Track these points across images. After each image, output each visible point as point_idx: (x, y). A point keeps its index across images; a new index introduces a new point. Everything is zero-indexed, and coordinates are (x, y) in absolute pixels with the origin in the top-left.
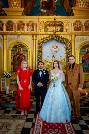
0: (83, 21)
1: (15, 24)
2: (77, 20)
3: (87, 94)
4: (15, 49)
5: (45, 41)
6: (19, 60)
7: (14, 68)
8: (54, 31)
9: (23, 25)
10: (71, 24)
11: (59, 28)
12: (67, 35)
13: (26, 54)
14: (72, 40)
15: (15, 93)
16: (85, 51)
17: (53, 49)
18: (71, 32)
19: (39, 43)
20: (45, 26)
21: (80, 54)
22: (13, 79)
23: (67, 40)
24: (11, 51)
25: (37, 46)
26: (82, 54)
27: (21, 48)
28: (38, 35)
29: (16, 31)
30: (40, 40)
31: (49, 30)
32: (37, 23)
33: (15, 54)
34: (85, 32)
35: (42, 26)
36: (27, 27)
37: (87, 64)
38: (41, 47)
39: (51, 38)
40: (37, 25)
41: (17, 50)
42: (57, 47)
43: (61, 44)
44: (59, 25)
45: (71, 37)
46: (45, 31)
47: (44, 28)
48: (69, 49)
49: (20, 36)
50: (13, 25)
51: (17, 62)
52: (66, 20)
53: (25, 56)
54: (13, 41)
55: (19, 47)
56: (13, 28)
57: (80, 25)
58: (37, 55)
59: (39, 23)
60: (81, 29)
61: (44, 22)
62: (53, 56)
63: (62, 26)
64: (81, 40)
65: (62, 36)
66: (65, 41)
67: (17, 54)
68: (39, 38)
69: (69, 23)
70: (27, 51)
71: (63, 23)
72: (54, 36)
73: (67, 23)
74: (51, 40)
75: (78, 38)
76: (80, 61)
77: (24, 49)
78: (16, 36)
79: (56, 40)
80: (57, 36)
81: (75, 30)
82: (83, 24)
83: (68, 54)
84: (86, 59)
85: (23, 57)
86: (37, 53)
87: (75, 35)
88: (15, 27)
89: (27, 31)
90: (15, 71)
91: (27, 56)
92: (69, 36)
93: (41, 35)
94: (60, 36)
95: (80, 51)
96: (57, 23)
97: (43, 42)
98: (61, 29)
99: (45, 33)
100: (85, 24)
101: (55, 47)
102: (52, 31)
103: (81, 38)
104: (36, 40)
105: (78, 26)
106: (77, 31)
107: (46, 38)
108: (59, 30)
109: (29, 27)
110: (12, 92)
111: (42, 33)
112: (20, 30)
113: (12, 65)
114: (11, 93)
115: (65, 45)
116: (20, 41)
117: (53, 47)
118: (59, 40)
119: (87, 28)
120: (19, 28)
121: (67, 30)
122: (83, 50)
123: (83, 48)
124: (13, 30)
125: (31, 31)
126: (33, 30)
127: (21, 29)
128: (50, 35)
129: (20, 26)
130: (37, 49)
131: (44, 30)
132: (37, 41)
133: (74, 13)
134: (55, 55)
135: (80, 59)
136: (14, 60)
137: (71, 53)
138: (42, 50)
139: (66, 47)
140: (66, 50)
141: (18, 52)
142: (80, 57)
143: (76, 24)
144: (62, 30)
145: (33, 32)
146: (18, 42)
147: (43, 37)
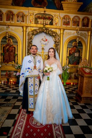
0: (72, 16)
1: (4, 14)
2: (66, 14)
3: (72, 84)
4: (5, 40)
5: (35, 33)
6: (9, 51)
7: (4, 59)
8: (44, 23)
9: (13, 16)
10: (61, 18)
11: (48, 22)
12: (56, 28)
13: (16, 45)
14: (61, 34)
15: (5, 83)
16: (72, 45)
17: (43, 42)
18: (60, 25)
19: (29, 35)
20: (35, 18)
21: (67, 48)
22: (3, 70)
23: (56, 33)
24: (1, 42)
25: (27, 38)
26: (70, 48)
27: (11, 39)
28: (28, 27)
29: (6, 22)
30: (30, 31)
31: (39, 23)
32: (28, 14)
33: (5, 45)
34: (73, 27)
35: (32, 18)
36: (17, 18)
37: (73, 57)
38: (31, 38)
39: (41, 30)
40: (27, 17)
41: (7, 41)
42: (46, 40)
43: (51, 37)
44: (49, 18)
45: (59, 31)
46: (35, 24)
47: (34, 20)
48: (58, 42)
49: (10, 27)
50: (2, 14)
51: (7, 53)
52: (55, 13)
53: (15, 48)
54: (2, 32)
55: (9, 38)
56: (2, 18)
57: (69, 20)
58: (27, 47)
59: (30, 15)
60: (69, 23)
61: (35, 14)
62: (43, 49)
63: (52, 20)
64: (69, 34)
65: (51, 30)
66: (54, 34)
67: (7, 45)
68: (29, 29)
69: (58, 17)
70: (17, 42)
71: (53, 17)
72: (44, 29)
73: (56, 17)
74: (40, 32)
75: (67, 32)
76: (67, 54)
77: (14, 40)
78: (5, 27)
79: (46, 33)
80: (47, 29)
81: (64, 25)
82: (72, 19)
83: (57, 47)
84: (73, 52)
85: (13, 49)
86: (27, 45)
87: (64, 30)
88: (4, 17)
89: (17, 22)
90: (5, 63)
91: (17, 48)
92: (58, 30)
93: (31, 27)
94: (50, 29)
95: (68, 45)
96: (47, 16)
97: (33, 34)
98: (50, 22)
99: (35, 25)
100: (73, 19)
101: (45, 40)
102: (42, 24)
103: (69, 33)
104: (26, 31)
105: (67, 21)
106: (66, 25)
107: (35, 30)
108: (48, 23)
109: (19, 18)
110: (3, 83)
111: (32, 25)
112: (9, 20)
113: (2, 56)
114: (1, 83)
115: (54, 38)
116: (10, 32)
117: (42, 39)
118: (48, 33)
119: (75, 23)
120: (8, 19)
121: (56, 24)
122: (70, 44)
123: (71, 42)
124: (2, 20)
125: (21, 23)
126: (24, 22)
127: (11, 20)
128: (40, 28)
129: (10, 16)
130: (27, 41)
131: (34, 22)
132: (27, 33)
133: (63, 7)
134: (44, 48)
135: (67, 52)
136: (3, 51)
137: (59, 46)
138: (32, 41)
139: (55, 40)
140: (55, 43)
141: (8, 43)
142: (67, 50)
143: (65, 19)
144: (51, 24)
145: (23, 24)
146: (8, 33)
147: (33, 29)
